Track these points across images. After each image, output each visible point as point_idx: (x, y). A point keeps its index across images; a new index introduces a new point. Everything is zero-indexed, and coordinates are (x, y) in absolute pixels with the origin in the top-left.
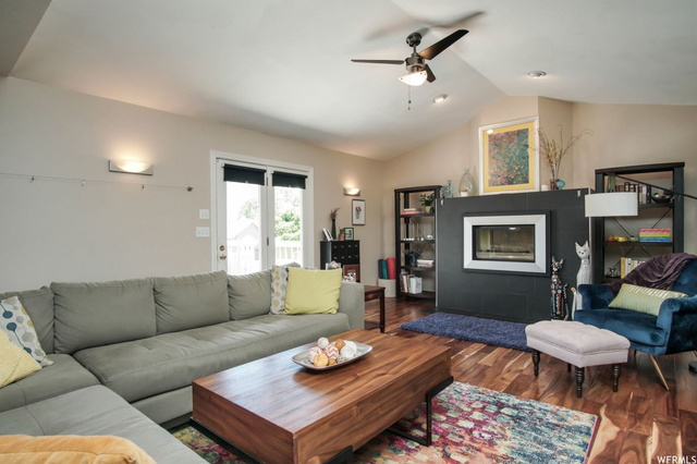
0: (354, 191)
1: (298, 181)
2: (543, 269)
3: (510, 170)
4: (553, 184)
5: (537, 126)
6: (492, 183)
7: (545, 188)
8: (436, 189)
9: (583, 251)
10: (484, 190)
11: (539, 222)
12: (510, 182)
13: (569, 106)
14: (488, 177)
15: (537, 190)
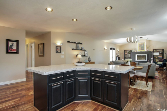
0: (118, 50)
1: (114, 49)
2: (147, 61)
3: (142, 48)
4: (148, 51)
5: (146, 43)
6: (139, 50)
7: (147, 51)
8: (131, 50)
9: (152, 59)
10: (138, 51)
11: (146, 55)
12: (142, 50)
13: (150, 41)
14: (138, 49)
15: (145, 51)
